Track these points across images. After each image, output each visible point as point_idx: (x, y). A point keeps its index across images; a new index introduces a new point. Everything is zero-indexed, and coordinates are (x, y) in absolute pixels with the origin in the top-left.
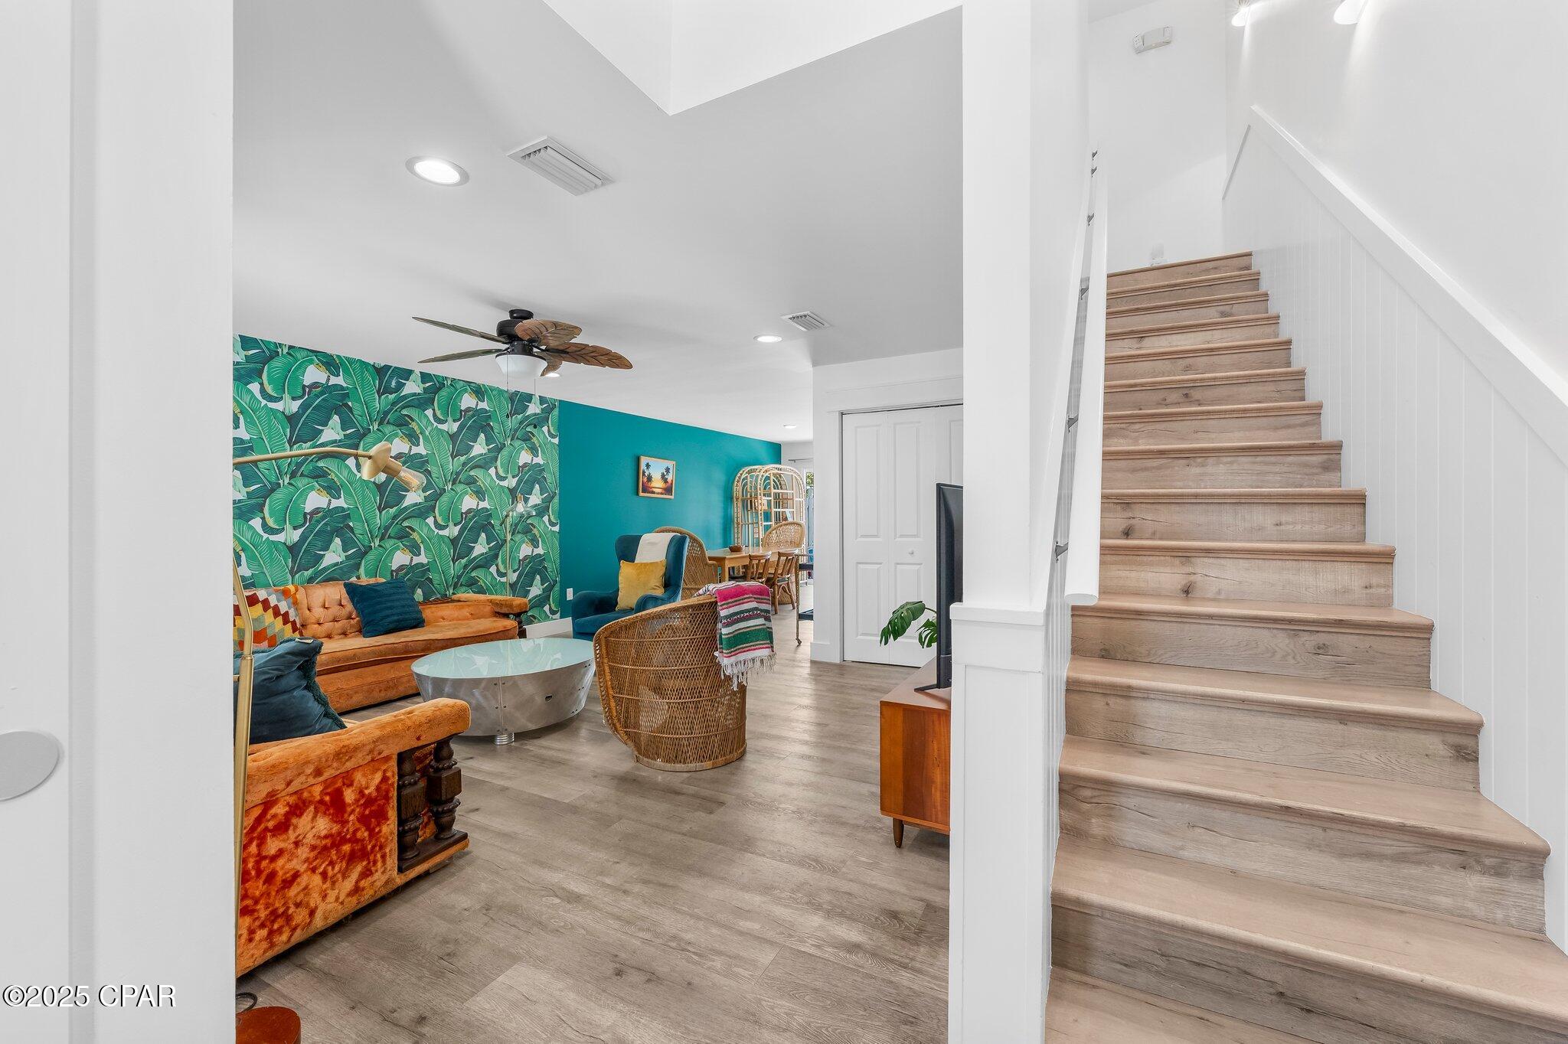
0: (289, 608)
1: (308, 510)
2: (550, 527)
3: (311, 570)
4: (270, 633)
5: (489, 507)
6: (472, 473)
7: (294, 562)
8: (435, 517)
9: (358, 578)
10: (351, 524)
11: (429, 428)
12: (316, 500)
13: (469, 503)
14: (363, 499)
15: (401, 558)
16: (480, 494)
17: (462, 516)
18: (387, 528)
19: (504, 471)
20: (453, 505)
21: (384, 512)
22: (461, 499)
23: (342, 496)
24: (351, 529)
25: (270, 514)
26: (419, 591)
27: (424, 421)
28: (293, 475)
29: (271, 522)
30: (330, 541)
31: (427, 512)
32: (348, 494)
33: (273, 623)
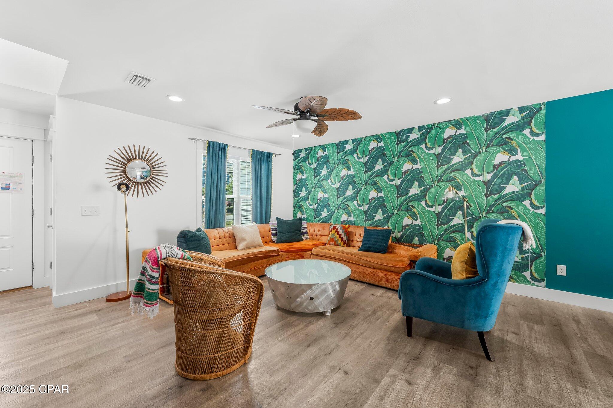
0: (342, 233)
1: (370, 198)
3: (371, 221)
7: (366, 217)
9: (388, 227)
10: (385, 204)
11: (423, 154)
12: (373, 194)
14: (391, 192)
15: (407, 221)
18: (401, 206)
21: (399, 198)
23: (382, 192)
24: (386, 206)
25: (359, 199)
26: (416, 238)
28: (366, 185)
30: (378, 211)
32: (384, 191)
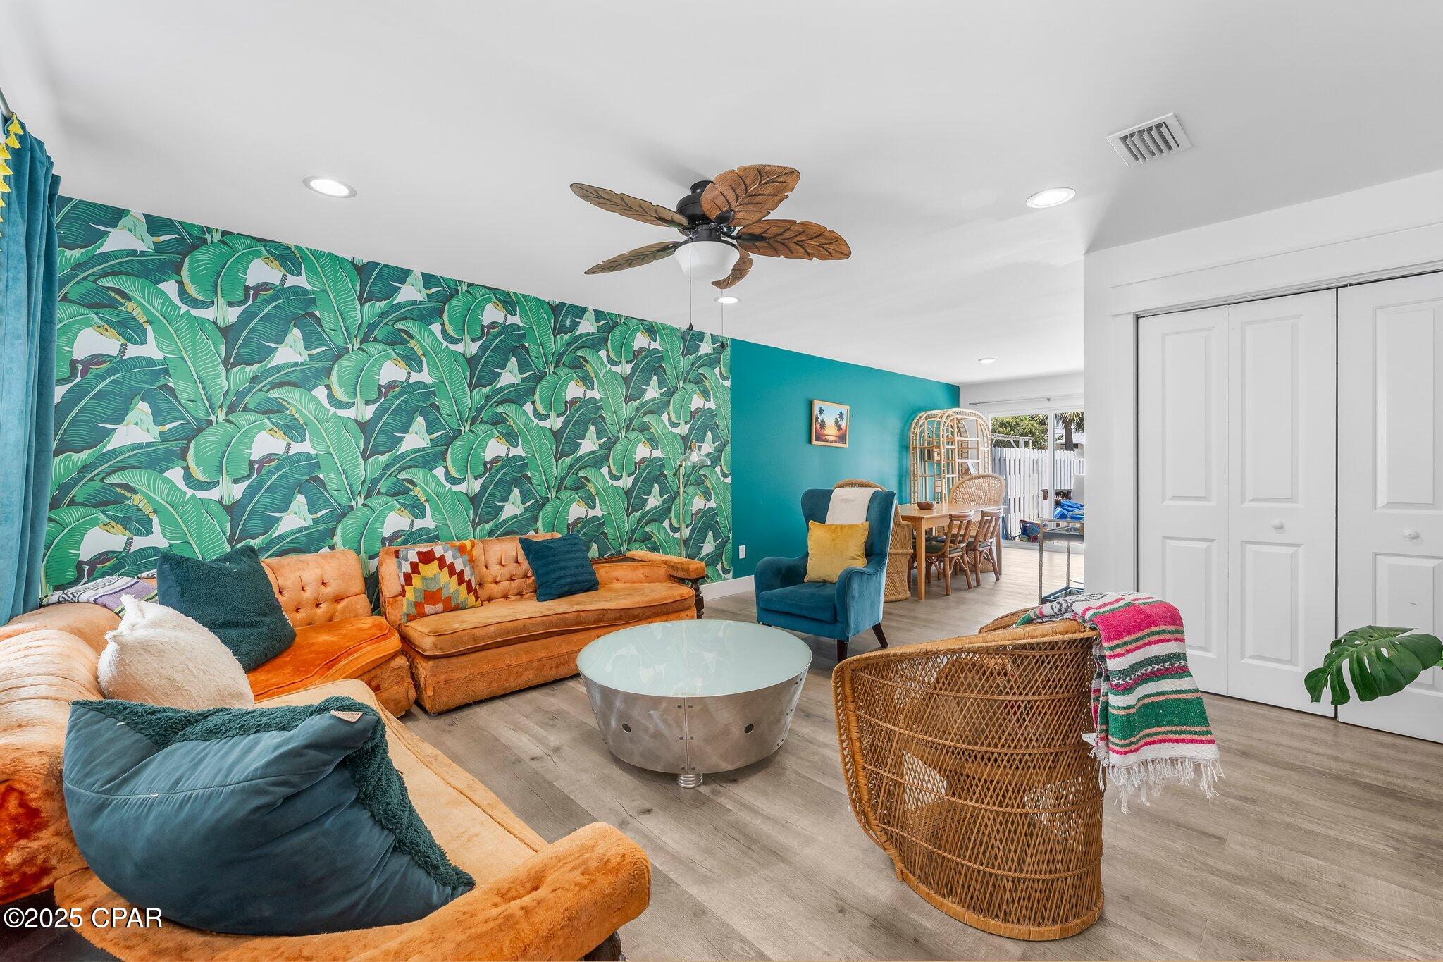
0: (465, 566)
1: (488, 459)
2: (722, 478)
3: (491, 523)
4: (445, 594)
5: (662, 456)
6: (645, 419)
7: (475, 513)
8: (609, 467)
9: (537, 532)
10: (529, 474)
11: (603, 371)
12: (495, 448)
13: (642, 451)
14: (541, 447)
15: (577, 511)
16: (653, 442)
17: (636, 466)
18: (563, 479)
19: (676, 417)
20: (627, 454)
21: (560, 461)
22: (634, 447)
23: (520, 443)
24: (529, 479)
25: (452, 462)
26: (595, 546)
27: (599, 363)
28: (473, 422)
29: (453, 472)
30: (509, 493)
31: (602, 462)
32: (526, 442)
33: (448, 583)
